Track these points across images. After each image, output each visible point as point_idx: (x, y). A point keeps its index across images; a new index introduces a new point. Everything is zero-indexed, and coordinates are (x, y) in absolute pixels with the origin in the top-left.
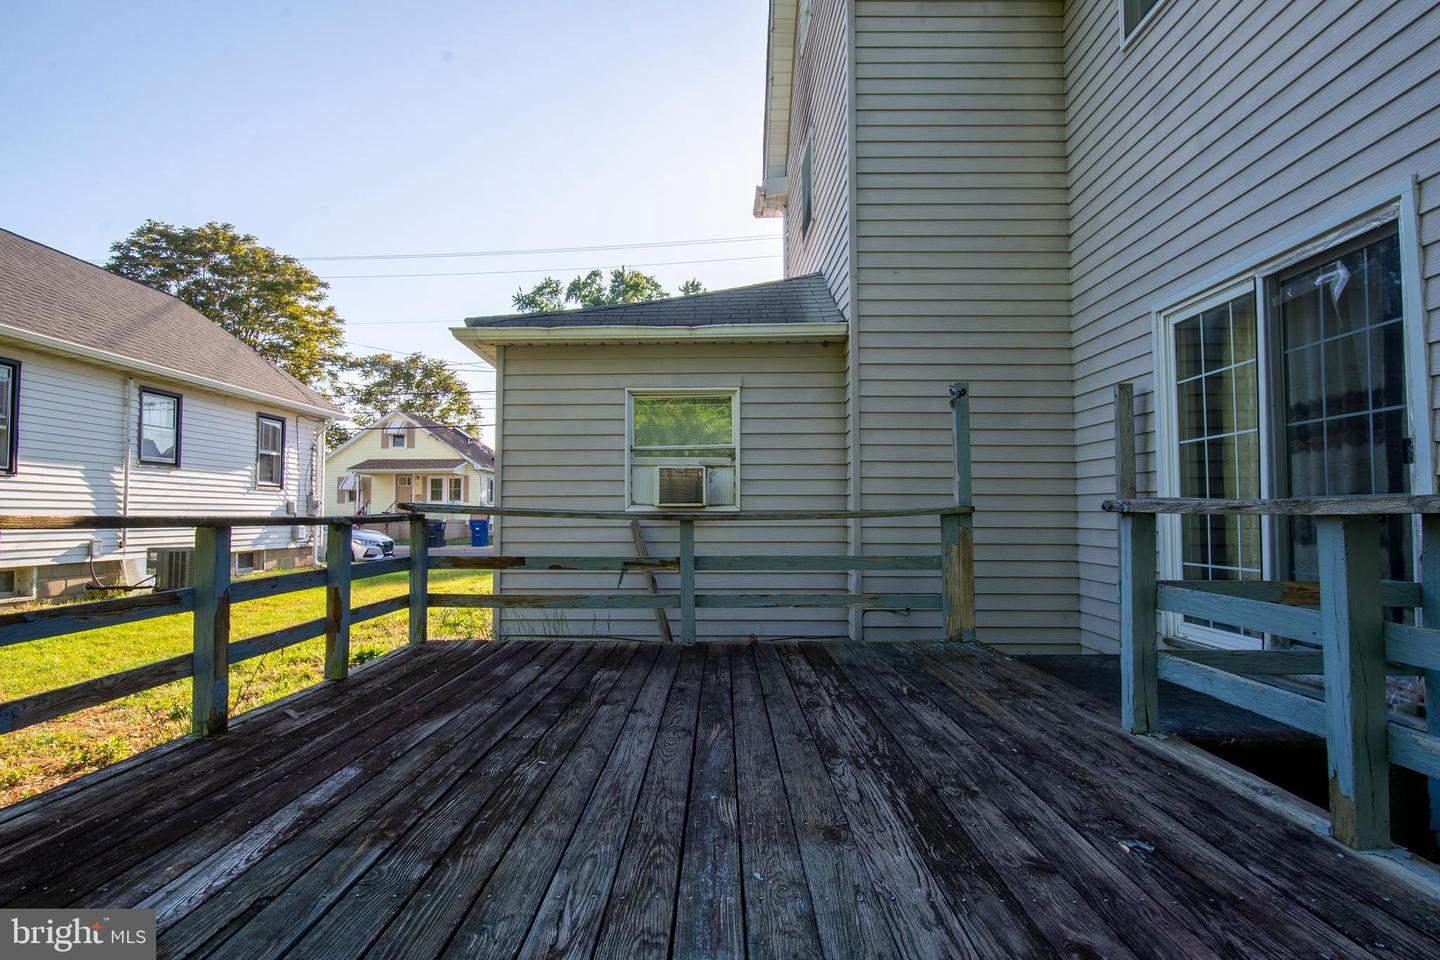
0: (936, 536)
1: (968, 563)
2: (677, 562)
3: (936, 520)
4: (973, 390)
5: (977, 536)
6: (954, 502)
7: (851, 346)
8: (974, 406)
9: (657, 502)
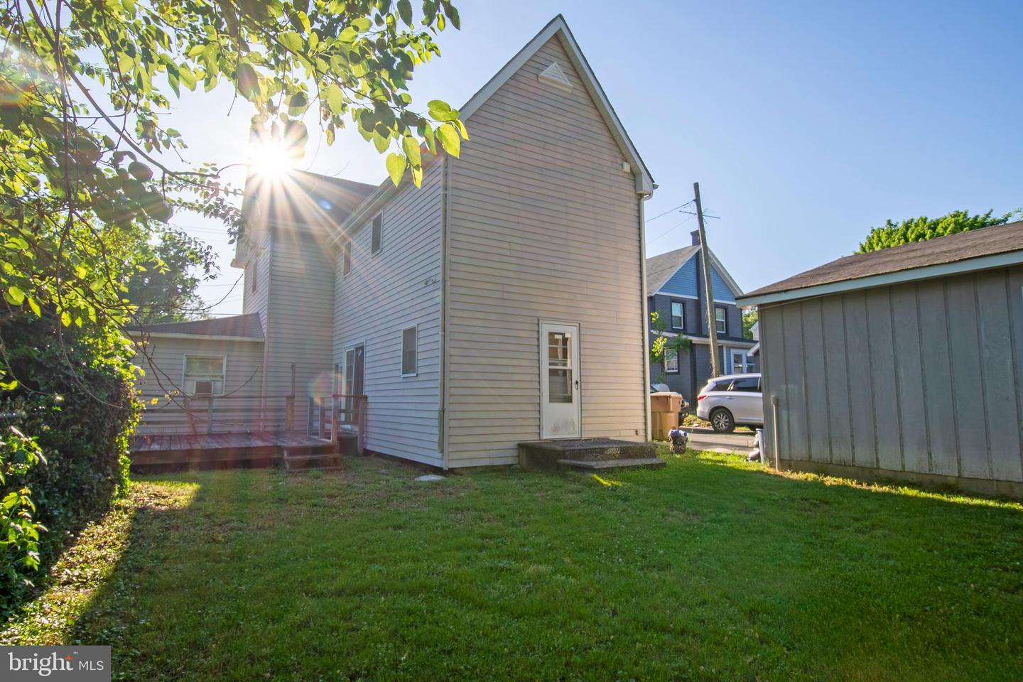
0: (285, 404)
1: (293, 411)
2: (207, 411)
3: (285, 399)
4: (297, 365)
5: (296, 404)
6: (290, 394)
7: (266, 345)
8: (297, 370)
9: (194, 392)
